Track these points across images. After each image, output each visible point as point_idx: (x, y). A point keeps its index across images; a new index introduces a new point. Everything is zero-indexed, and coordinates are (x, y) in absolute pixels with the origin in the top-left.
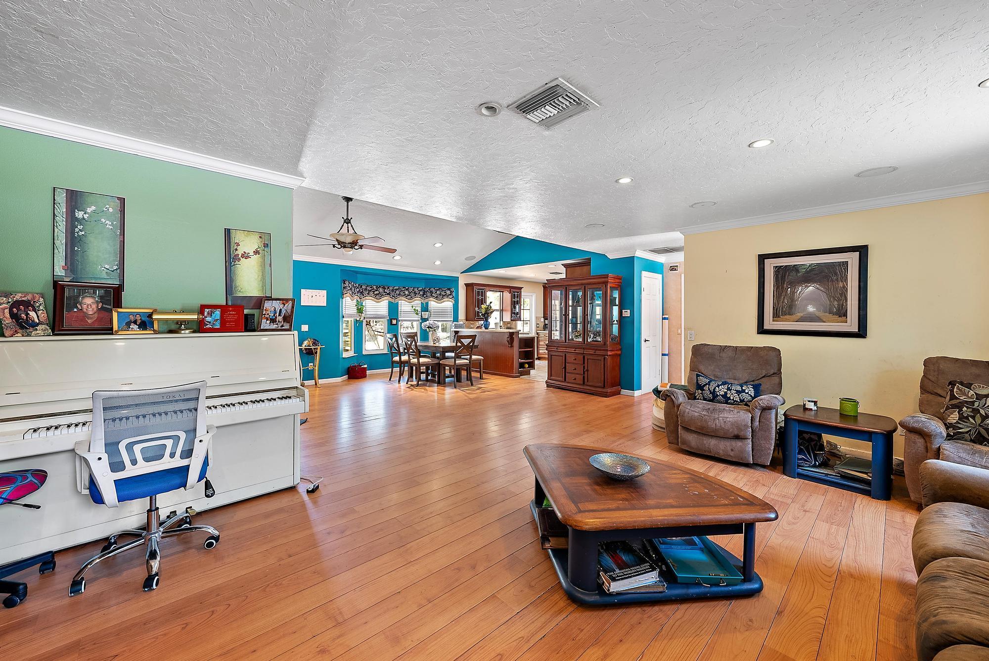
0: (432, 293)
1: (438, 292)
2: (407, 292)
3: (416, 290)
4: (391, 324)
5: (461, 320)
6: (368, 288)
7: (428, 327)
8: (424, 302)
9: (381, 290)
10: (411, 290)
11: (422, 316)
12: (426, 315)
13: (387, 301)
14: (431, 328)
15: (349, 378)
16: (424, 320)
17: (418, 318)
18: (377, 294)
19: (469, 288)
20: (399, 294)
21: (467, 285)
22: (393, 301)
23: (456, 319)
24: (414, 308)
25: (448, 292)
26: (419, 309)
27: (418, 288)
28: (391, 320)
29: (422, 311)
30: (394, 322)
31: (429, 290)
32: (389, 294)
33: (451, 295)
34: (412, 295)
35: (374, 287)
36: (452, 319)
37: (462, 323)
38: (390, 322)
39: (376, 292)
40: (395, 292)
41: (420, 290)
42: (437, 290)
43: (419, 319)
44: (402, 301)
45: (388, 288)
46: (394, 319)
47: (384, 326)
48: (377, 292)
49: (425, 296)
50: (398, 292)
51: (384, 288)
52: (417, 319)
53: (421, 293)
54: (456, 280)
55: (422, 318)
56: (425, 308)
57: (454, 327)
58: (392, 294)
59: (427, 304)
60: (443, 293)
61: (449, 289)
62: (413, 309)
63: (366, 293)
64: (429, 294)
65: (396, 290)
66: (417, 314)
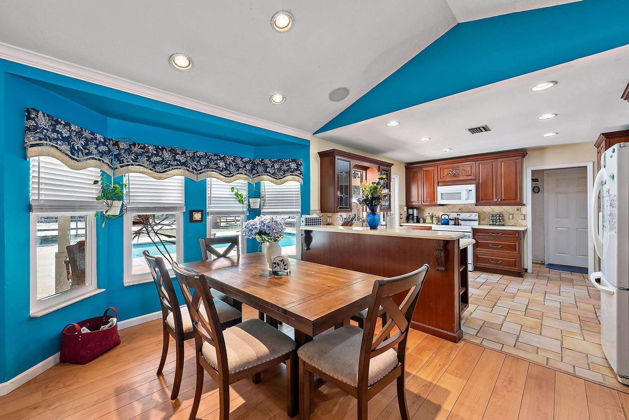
0: (266, 167)
1: (276, 166)
2: (222, 164)
3: (239, 161)
4: (192, 220)
5: (315, 212)
6: (136, 149)
7: (261, 233)
8: (254, 181)
9: (167, 155)
10: (229, 160)
11: (249, 206)
12: (256, 203)
13: (183, 178)
14: (265, 234)
15: (65, 360)
16: (254, 213)
17: (242, 208)
18: (155, 164)
19: (327, 159)
20: (207, 166)
21: (322, 155)
22: (193, 177)
23: (305, 209)
24: (235, 191)
25: (293, 166)
26: (245, 193)
27: (242, 158)
28: (191, 213)
29: (249, 197)
30: (197, 216)
31: (261, 162)
32: (184, 164)
33: (297, 170)
34: (232, 168)
35: (151, 148)
36: (300, 210)
37: (315, 216)
38: (190, 214)
39: (154, 159)
40: (199, 162)
41: (246, 163)
42: (274, 162)
43: (245, 210)
44: (213, 179)
45: (184, 153)
46: (197, 211)
47: (178, 226)
48: (158, 159)
49: (254, 172)
50: (203, 162)
51: (173, 151)
52: (241, 210)
53: (248, 167)
54: (304, 145)
55: (250, 209)
56: (255, 192)
57: (304, 223)
58: (193, 164)
59: (258, 185)
60: (285, 167)
61: (294, 161)
62: (234, 193)
63: (128, 158)
64: (261, 169)
65: (201, 157)
66: (241, 201)
